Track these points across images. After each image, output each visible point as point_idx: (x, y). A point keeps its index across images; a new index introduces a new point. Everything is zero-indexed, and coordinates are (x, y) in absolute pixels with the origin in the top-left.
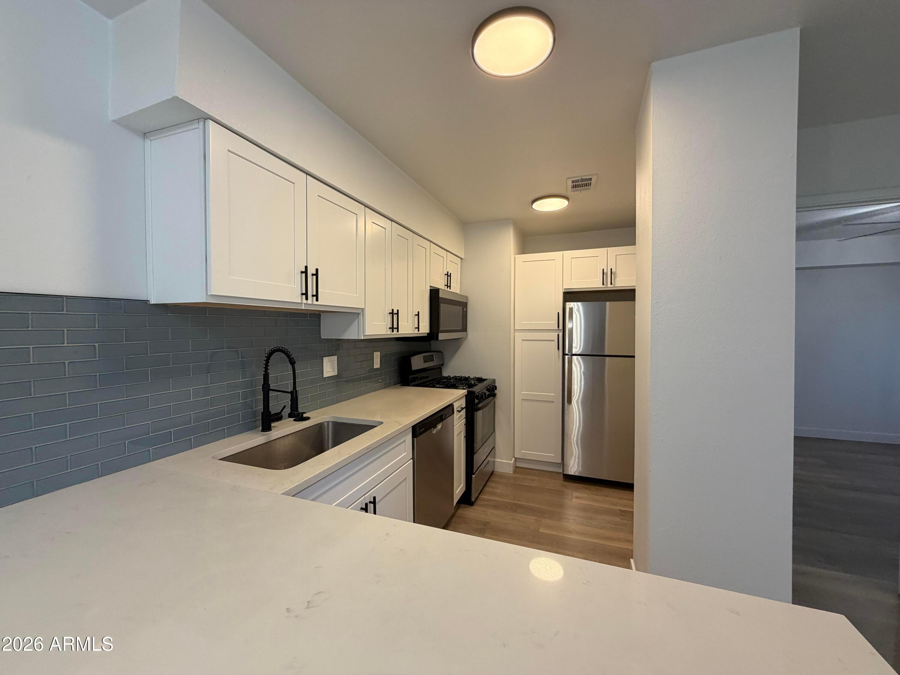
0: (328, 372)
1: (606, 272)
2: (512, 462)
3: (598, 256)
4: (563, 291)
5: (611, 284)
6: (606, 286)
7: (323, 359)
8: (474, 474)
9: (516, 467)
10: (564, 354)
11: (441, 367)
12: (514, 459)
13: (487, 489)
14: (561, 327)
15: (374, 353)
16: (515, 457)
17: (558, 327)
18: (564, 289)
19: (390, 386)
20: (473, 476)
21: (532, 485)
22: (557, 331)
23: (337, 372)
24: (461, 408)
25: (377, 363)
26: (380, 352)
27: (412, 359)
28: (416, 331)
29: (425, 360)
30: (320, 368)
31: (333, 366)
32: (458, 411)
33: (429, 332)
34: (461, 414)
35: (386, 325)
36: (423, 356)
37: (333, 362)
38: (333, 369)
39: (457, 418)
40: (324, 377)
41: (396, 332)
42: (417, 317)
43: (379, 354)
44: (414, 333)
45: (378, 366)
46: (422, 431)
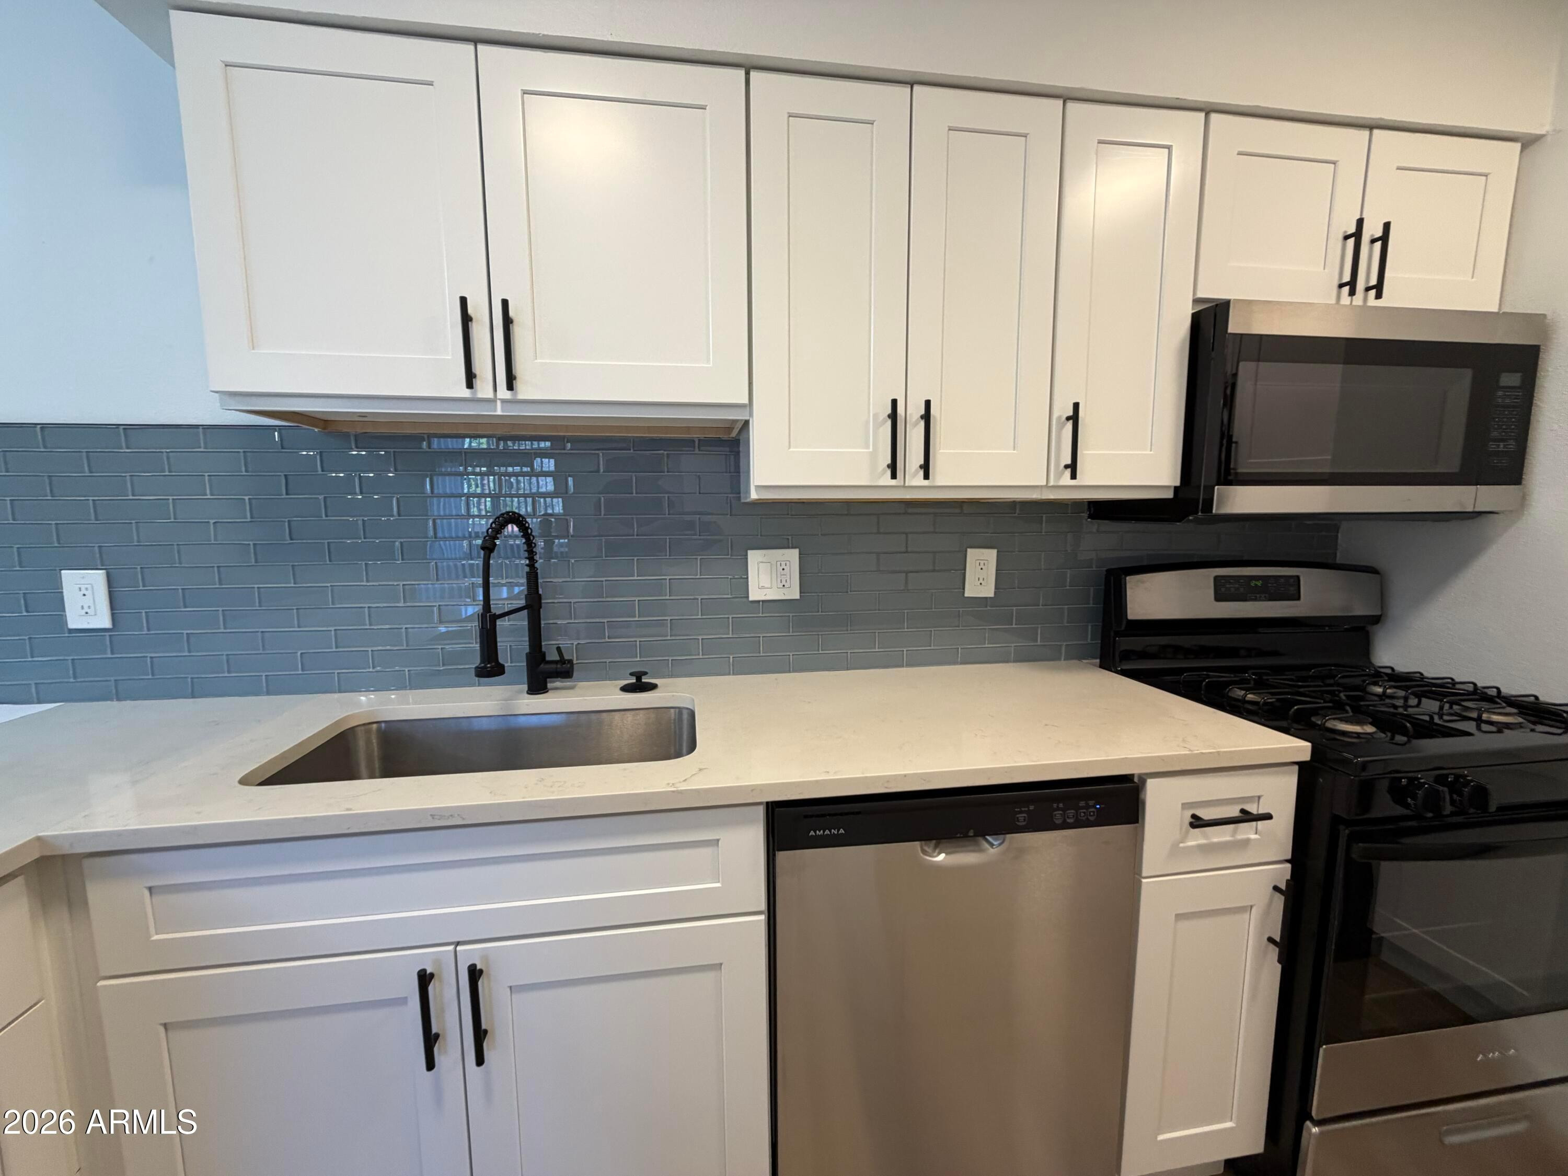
0: (763, 587)
7: (747, 555)
8: (1316, 1123)
11: (1368, 629)
15: (969, 551)
20: (1308, 1123)
23: (801, 593)
24: (1243, 811)
25: (980, 582)
26: (998, 552)
27: (1132, 582)
28: (1066, 479)
29: (1223, 591)
30: (736, 577)
31: (781, 575)
32: (1194, 816)
33: (1178, 484)
34: (1240, 837)
35: (874, 456)
36: (1216, 578)
37: (783, 566)
38: (784, 583)
39: (1181, 845)
40: (751, 599)
41: (919, 480)
42: (1070, 425)
43: (991, 555)
44: (1053, 487)
45: (988, 591)
46: (827, 835)
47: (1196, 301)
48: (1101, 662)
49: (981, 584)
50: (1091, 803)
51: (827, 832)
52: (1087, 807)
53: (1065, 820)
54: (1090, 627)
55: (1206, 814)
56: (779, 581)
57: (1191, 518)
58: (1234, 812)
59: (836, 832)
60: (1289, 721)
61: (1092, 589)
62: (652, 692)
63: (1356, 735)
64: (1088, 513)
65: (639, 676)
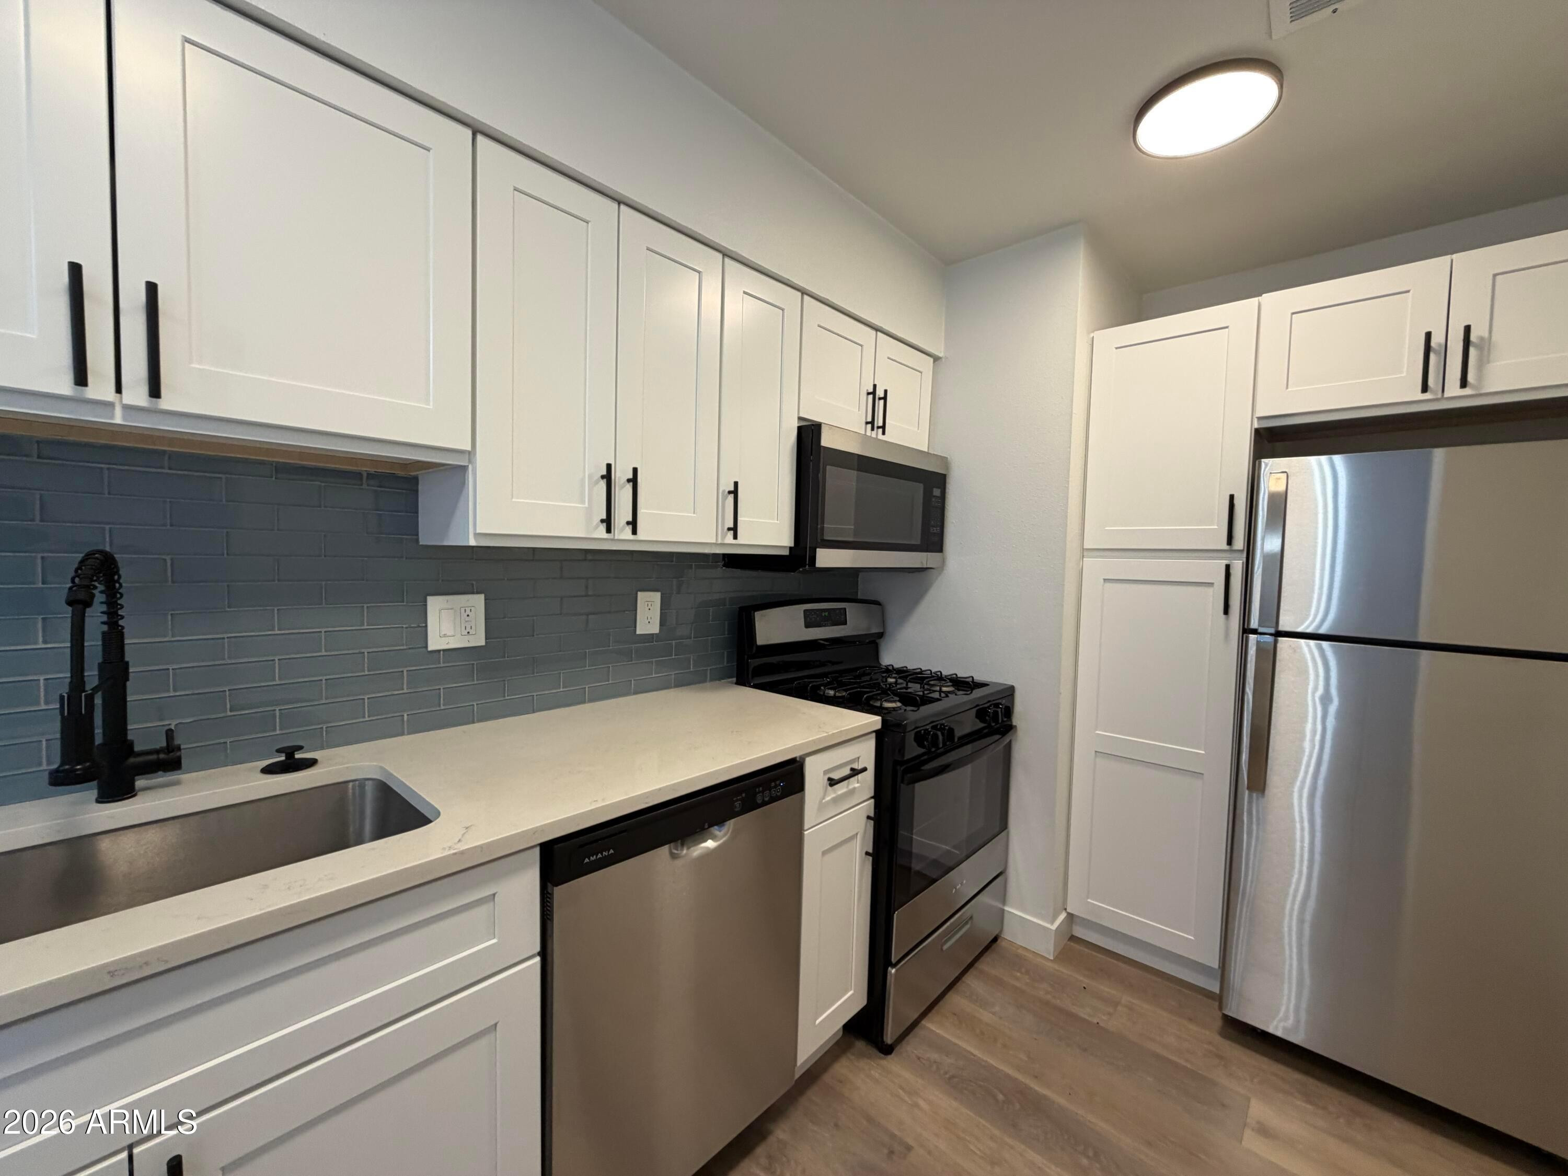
0: (445, 636)
1: (1440, 345)
2: (1054, 927)
3: (1408, 291)
4: (1256, 426)
5: (1464, 383)
6: (1440, 396)
7: (426, 601)
8: (894, 966)
9: (1073, 938)
10: (1246, 631)
11: (877, 641)
12: (1063, 916)
13: (956, 1000)
14: (1240, 541)
15: (639, 594)
16: (1069, 910)
17: (1230, 540)
18: (1259, 418)
19: (700, 682)
20: (890, 968)
21: (1101, 1024)
22: (1224, 555)
23: (486, 639)
24: (852, 769)
25: (648, 621)
26: (661, 594)
27: (758, 615)
28: (729, 538)
29: (811, 621)
30: (413, 626)
31: (466, 622)
32: (829, 779)
33: (792, 545)
34: (851, 787)
35: (589, 511)
36: (805, 611)
37: (468, 612)
38: (468, 629)
39: (824, 801)
40: (430, 649)
41: (627, 534)
42: (731, 497)
43: (656, 597)
44: (721, 544)
45: (655, 629)
46: (600, 858)
47: (800, 419)
48: (737, 680)
49: (649, 622)
50: (778, 782)
51: (600, 856)
52: (776, 786)
53: (763, 800)
54: (726, 653)
55: (836, 776)
56: (464, 628)
57: (801, 569)
58: (846, 771)
59: (607, 854)
60: (863, 705)
61: (726, 622)
62: (312, 768)
63: (893, 709)
64: (723, 562)
65: (289, 752)
